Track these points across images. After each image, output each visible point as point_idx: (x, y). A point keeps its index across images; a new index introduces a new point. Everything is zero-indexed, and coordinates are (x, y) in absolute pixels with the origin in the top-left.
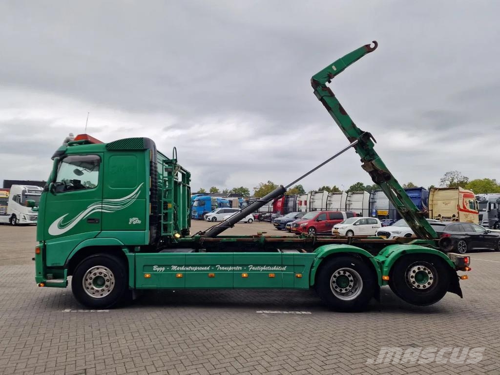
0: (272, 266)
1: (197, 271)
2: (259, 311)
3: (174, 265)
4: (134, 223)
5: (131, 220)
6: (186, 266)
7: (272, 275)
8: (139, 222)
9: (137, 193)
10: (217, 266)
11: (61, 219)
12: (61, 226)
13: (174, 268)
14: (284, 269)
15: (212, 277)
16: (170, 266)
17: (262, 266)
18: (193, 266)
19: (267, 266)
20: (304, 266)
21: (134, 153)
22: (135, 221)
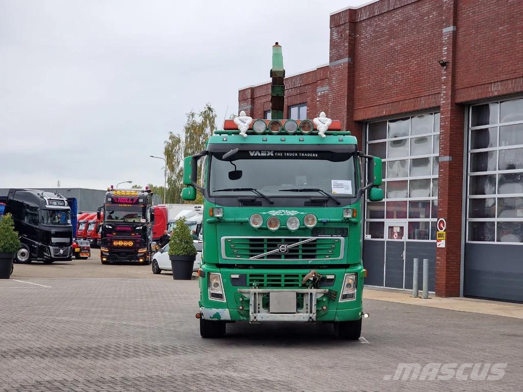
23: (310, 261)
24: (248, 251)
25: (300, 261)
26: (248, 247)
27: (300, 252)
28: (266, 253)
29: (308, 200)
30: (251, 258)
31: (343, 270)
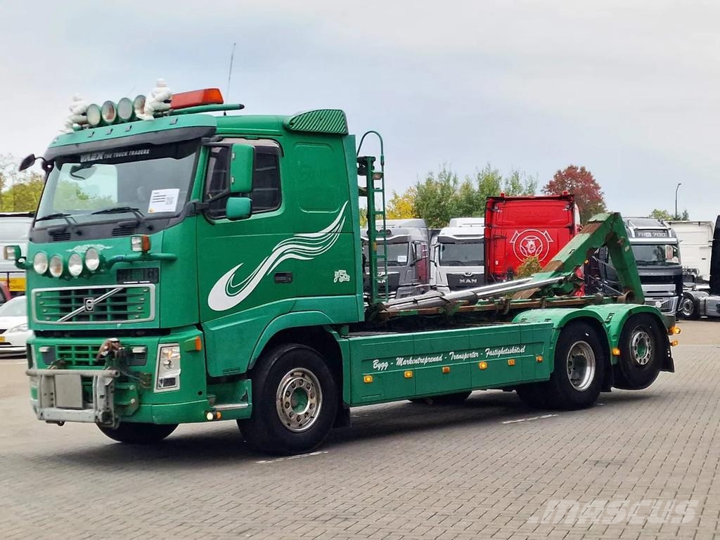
0: (510, 347)
1: (428, 364)
2: (506, 421)
3: (400, 357)
4: (341, 281)
5: (337, 274)
6: (415, 357)
7: (511, 362)
8: (348, 278)
9: (340, 222)
10: (450, 354)
11: (229, 275)
12: (231, 291)
13: (400, 361)
14: (522, 350)
15: (446, 373)
16: (393, 359)
17: (499, 348)
18: (423, 356)
19: (505, 347)
20: (543, 343)
21: (328, 141)
22: (342, 276)
23: (119, 324)
24: (58, 310)
25: (108, 324)
26: (57, 304)
27: (109, 311)
28: (75, 312)
29: (116, 226)
30: (59, 321)
31: (156, 339)
